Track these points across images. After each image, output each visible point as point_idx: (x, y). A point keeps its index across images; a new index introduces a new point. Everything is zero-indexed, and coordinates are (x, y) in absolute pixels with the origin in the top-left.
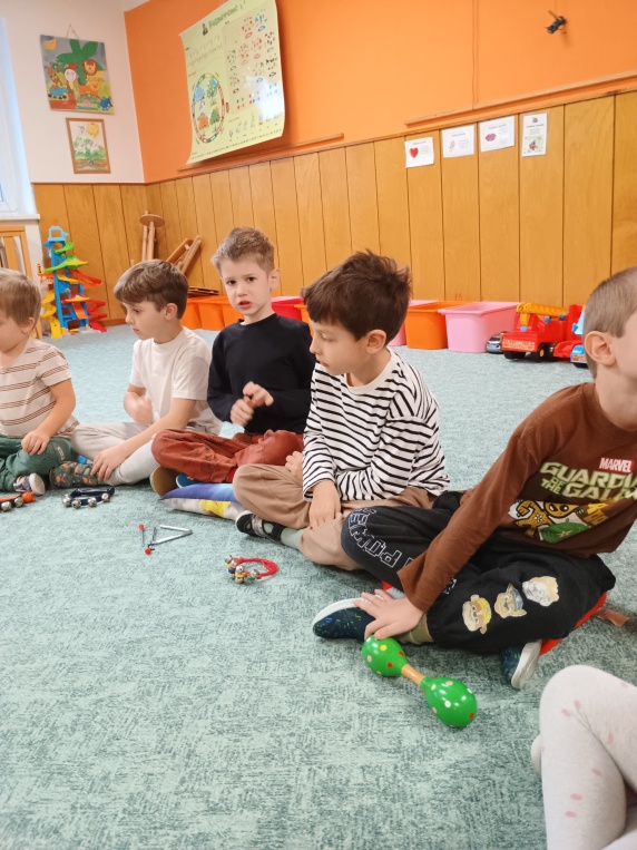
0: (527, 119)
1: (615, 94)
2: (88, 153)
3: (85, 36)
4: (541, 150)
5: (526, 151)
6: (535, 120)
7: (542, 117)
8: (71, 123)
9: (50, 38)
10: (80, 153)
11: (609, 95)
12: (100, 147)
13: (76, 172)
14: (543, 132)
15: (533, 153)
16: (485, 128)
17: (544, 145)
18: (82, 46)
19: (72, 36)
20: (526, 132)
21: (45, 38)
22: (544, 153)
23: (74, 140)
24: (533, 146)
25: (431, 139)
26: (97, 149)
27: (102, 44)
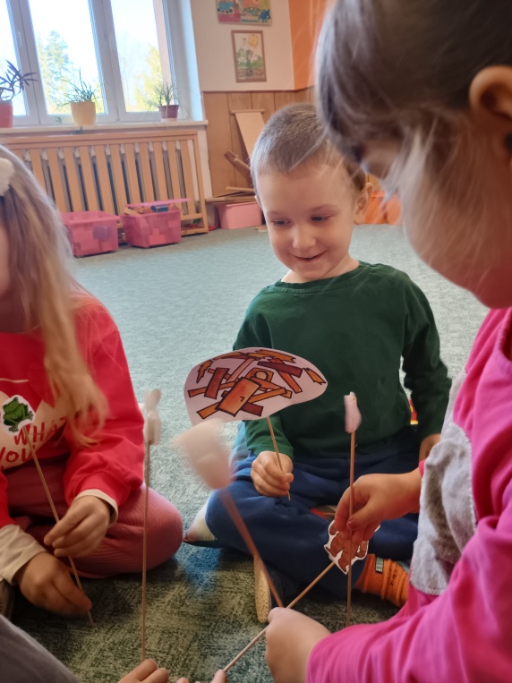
2: (248, 63)
8: (236, 35)
10: (242, 64)
12: (259, 57)
13: (238, 81)
23: (237, 51)
26: (256, 59)
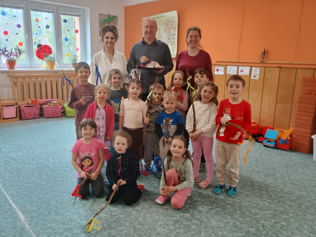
0: (254, 69)
1: (280, 67)
3: (112, 14)
4: (257, 78)
5: (252, 77)
6: (256, 69)
7: (258, 69)
9: (102, 14)
11: (279, 67)
14: (258, 73)
15: (254, 78)
16: (240, 68)
17: (258, 77)
18: (111, 17)
19: (108, 14)
20: (253, 72)
21: (101, 14)
22: (258, 79)
24: (255, 76)
25: (223, 68)
27: (117, 17)
